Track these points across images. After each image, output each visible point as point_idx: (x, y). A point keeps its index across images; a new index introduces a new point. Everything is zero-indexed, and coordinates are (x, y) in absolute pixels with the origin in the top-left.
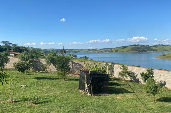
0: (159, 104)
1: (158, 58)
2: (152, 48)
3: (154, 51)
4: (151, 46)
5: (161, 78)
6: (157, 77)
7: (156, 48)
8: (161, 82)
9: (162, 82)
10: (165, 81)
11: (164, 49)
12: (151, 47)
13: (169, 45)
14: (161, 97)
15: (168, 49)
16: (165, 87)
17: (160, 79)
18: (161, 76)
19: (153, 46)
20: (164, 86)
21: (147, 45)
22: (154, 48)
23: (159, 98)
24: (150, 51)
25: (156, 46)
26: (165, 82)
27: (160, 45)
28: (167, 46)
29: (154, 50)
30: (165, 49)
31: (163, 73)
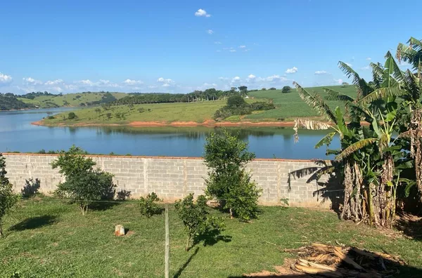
0: (11, 239)
1: (38, 125)
2: (21, 101)
3: (27, 109)
4: (20, 96)
5: (28, 172)
6: (18, 173)
7: (31, 101)
8: (28, 182)
9: (30, 183)
10: (37, 180)
11: (50, 103)
12: (18, 99)
13: (61, 95)
14: (23, 219)
15: (61, 104)
16: (38, 193)
17: (26, 175)
18: (28, 168)
19: (24, 96)
20: (36, 190)
21: (8, 94)
22: (26, 101)
23: (18, 222)
24: (17, 109)
25: (31, 96)
26: (38, 182)
27: (42, 94)
28: (56, 96)
29: (26, 106)
30: (54, 104)
31: (31, 161)
